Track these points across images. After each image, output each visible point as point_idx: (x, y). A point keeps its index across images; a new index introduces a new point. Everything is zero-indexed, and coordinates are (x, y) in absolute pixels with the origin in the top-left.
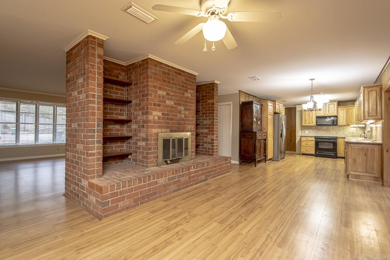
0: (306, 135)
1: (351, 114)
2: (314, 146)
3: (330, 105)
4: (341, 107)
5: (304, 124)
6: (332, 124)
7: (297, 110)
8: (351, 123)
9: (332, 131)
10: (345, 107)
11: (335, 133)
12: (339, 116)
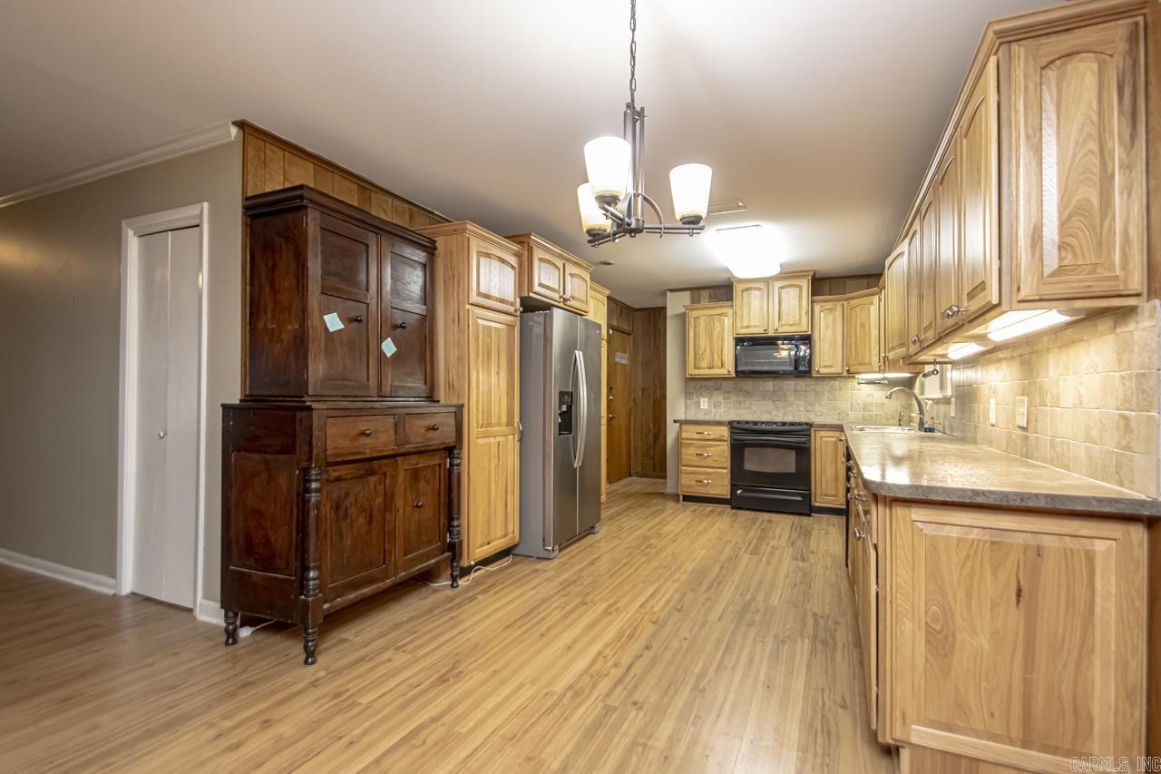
0: (701, 417)
1: (863, 326)
2: (728, 464)
3: (783, 291)
4: (825, 301)
5: (692, 371)
6: (792, 369)
7: (669, 313)
8: (862, 364)
9: (792, 399)
10: (839, 300)
11: (802, 408)
12: (816, 337)
